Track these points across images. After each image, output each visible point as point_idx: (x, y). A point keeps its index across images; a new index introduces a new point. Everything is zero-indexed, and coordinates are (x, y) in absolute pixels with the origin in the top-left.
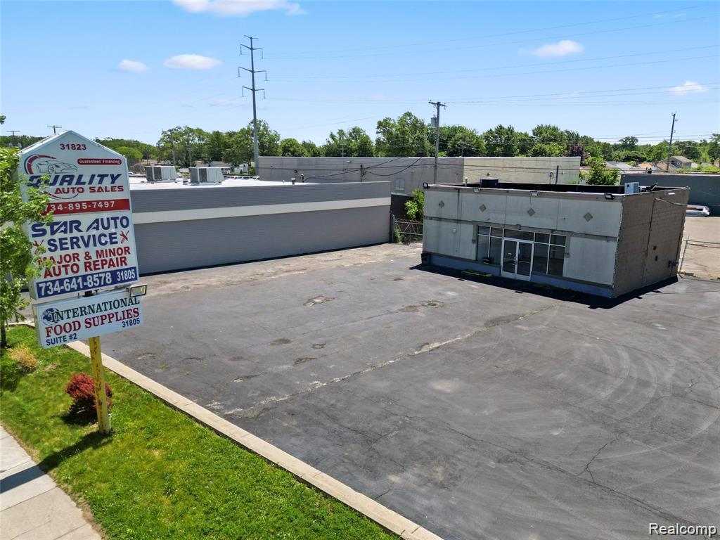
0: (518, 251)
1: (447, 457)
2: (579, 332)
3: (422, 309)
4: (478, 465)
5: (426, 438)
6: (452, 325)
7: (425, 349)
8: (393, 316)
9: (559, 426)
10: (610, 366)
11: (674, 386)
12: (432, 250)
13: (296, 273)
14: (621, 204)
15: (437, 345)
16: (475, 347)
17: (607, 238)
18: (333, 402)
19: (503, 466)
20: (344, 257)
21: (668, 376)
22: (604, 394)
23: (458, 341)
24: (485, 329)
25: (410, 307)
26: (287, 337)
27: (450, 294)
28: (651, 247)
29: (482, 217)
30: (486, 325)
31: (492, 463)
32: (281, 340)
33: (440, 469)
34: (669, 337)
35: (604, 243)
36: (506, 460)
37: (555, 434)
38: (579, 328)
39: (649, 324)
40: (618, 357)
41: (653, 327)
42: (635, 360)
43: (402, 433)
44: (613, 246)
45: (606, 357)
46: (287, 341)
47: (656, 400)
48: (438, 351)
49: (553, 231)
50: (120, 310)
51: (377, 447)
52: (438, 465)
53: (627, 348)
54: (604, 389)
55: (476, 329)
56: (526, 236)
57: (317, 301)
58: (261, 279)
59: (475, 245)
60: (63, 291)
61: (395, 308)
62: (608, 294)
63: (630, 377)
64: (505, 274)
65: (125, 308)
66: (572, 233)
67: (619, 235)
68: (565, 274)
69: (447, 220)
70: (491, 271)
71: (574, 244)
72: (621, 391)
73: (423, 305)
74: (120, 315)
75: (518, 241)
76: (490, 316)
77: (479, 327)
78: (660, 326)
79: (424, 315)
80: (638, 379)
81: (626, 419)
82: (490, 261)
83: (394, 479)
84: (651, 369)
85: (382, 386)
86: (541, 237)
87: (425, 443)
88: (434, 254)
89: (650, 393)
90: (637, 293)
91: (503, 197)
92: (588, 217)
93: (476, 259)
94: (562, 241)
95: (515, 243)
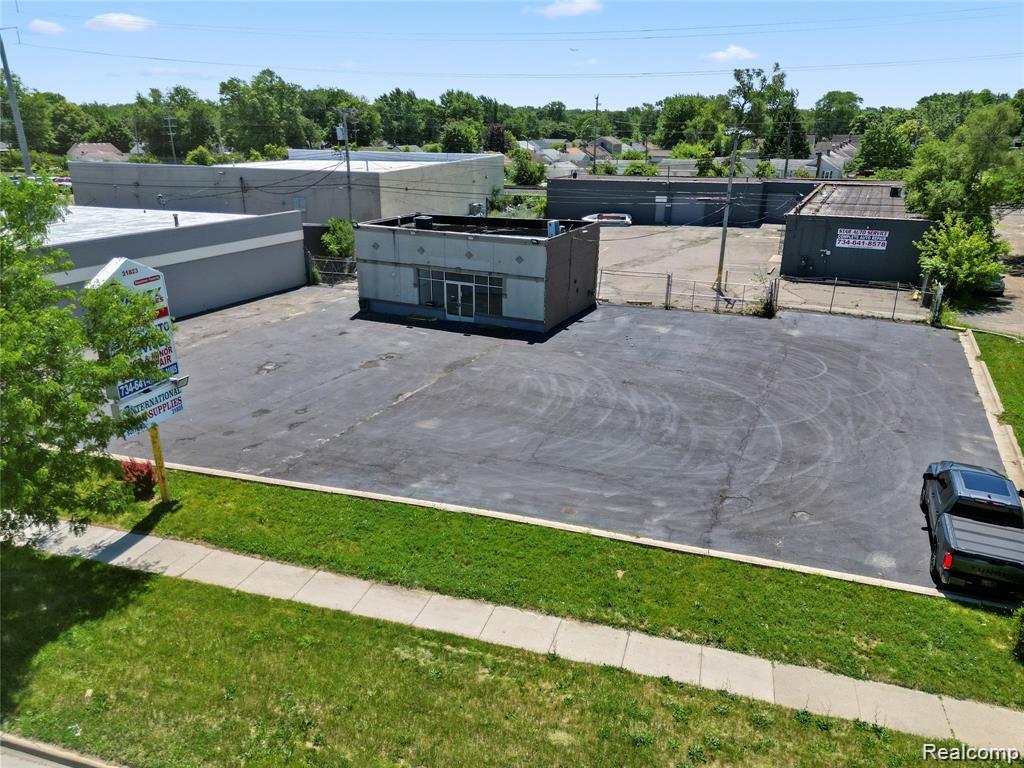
0: (460, 294)
1: (446, 468)
2: (521, 367)
3: (382, 363)
4: (467, 468)
5: (427, 460)
6: (416, 374)
7: (400, 399)
8: (357, 373)
9: (513, 437)
10: (544, 390)
11: (586, 398)
14: (544, 248)
15: (408, 394)
16: (443, 391)
17: (536, 279)
18: (345, 450)
19: (482, 465)
20: (262, 310)
21: (582, 392)
22: (541, 411)
23: (427, 388)
24: (445, 375)
25: (370, 362)
26: (265, 408)
27: (404, 344)
28: (572, 281)
29: (421, 260)
30: (446, 371)
31: (476, 465)
32: (259, 411)
33: (443, 475)
34: (584, 362)
35: (534, 282)
36: (484, 462)
37: (512, 441)
38: (520, 364)
39: (572, 353)
40: (549, 383)
41: (575, 355)
42: (562, 383)
43: (409, 460)
44: (541, 286)
45: (542, 385)
46: (267, 411)
47: (574, 410)
48: (412, 399)
49: (490, 273)
50: (169, 400)
51: (395, 471)
52: (442, 473)
53: (556, 375)
54: (541, 408)
55: (438, 376)
56: (467, 278)
57: (268, 367)
59: (417, 289)
60: (135, 390)
61: (356, 366)
62: (540, 329)
63: (558, 396)
64: (450, 317)
65: (173, 398)
66: (507, 275)
67: (546, 276)
68: (505, 314)
69: (383, 263)
70: (436, 315)
71: (510, 286)
72: (552, 407)
73: (382, 359)
74: (170, 404)
75: (460, 284)
76: (447, 362)
77: (440, 374)
78: (580, 354)
79: (386, 369)
80: (564, 397)
81: (555, 425)
82: (435, 305)
83: (415, 485)
84: (571, 388)
85: (378, 433)
86: (480, 279)
87: (428, 462)
88: (375, 300)
89: (570, 405)
90: (563, 325)
91: (441, 240)
92: (520, 260)
93: (420, 304)
94: (499, 282)
95: (457, 285)
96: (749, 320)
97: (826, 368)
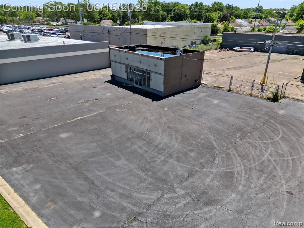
0: (138, 77)
3: (90, 102)
6: (94, 109)
7: (73, 120)
8: (76, 105)
10: (130, 125)
11: (142, 133)
12: (114, 74)
13: (57, 84)
14: (163, 61)
15: (79, 118)
17: (160, 74)
20: (84, 75)
22: (116, 137)
23: (89, 116)
25: (87, 101)
27: (108, 95)
28: (183, 76)
29: (127, 62)
30: (106, 109)
35: (160, 76)
38: (137, 110)
40: (136, 122)
41: (163, 109)
42: (142, 123)
44: (163, 77)
45: (132, 123)
46: (25, 117)
48: (77, 121)
49: (147, 70)
55: (100, 111)
56: (140, 71)
57: (53, 98)
58: (40, 87)
59: (126, 73)
61: (80, 102)
62: (162, 95)
63: (132, 130)
64: (135, 85)
66: (152, 71)
67: (164, 74)
68: (151, 87)
69: (117, 62)
70: (131, 83)
71: (153, 75)
72: (122, 135)
73: (93, 100)
75: (138, 73)
77: (102, 110)
78: (166, 109)
79: (88, 105)
80: (134, 131)
82: (131, 80)
84: (142, 126)
85: (42, 136)
86: (144, 72)
88: (115, 76)
90: (173, 95)
91: (132, 55)
92: (156, 65)
93: (127, 79)
94: (149, 73)
95: (137, 73)
96: (263, 101)
97: (280, 136)
